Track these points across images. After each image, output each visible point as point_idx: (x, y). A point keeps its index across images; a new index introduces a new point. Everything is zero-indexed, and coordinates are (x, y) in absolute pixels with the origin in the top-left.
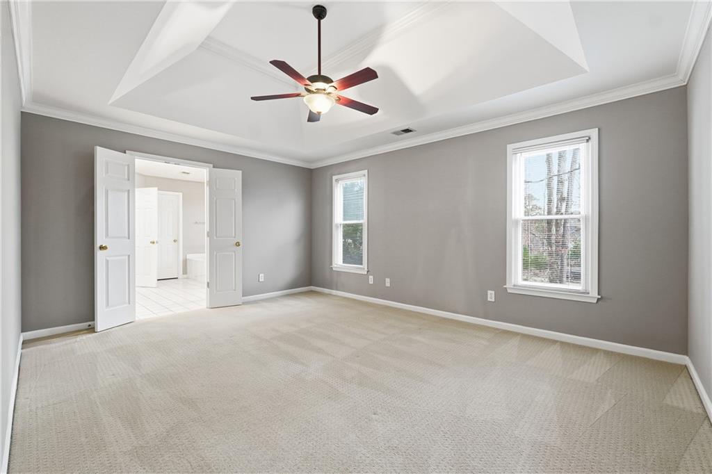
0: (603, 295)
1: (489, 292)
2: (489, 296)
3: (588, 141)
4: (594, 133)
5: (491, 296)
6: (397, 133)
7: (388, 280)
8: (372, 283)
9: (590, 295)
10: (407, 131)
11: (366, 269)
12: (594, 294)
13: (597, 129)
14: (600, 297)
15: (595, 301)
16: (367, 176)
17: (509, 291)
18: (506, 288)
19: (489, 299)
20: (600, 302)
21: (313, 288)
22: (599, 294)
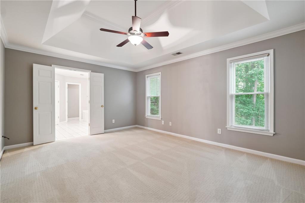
0: (276, 132)
1: (218, 129)
2: (218, 131)
3: (268, 55)
4: (271, 52)
5: (219, 131)
6: (174, 54)
7: (170, 123)
8: (163, 124)
9: (270, 132)
10: (179, 53)
11: (161, 117)
12: (272, 131)
13: (273, 49)
14: (275, 133)
15: (272, 135)
16: (161, 75)
17: (228, 129)
18: (227, 128)
19: (218, 133)
20: (275, 136)
21: (137, 126)
22: (274, 132)
